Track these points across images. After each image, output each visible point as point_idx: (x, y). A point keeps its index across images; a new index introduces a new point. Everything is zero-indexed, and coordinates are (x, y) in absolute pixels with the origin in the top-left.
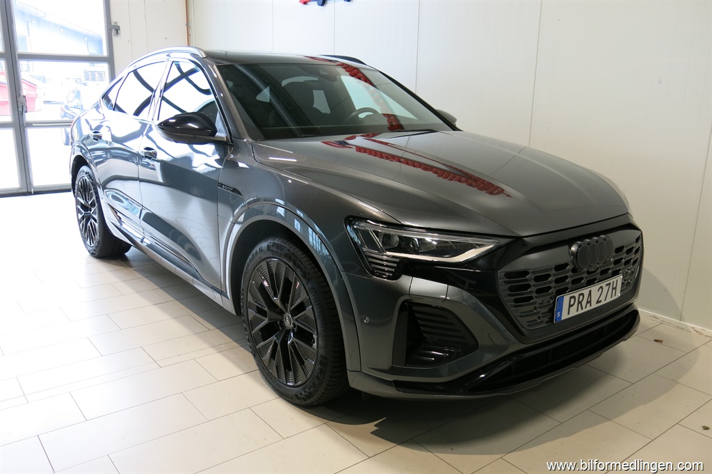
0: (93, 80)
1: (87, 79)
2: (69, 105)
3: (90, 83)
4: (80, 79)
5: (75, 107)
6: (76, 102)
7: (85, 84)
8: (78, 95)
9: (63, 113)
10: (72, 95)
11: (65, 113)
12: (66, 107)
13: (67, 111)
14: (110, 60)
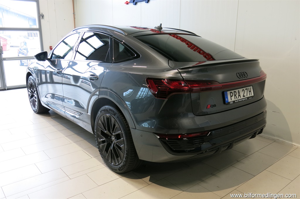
0: (31, 36)
1: (29, 36)
2: (22, 48)
3: (30, 38)
4: (26, 36)
5: (24, 49)
6: (25, 47)
7: (28, 38)
8: (25, 44)
9: (19, 52)
10: (23, 44)
11: (20, 52)
12: (20, 49)
13: (21, 51)
14: (40, 29)
